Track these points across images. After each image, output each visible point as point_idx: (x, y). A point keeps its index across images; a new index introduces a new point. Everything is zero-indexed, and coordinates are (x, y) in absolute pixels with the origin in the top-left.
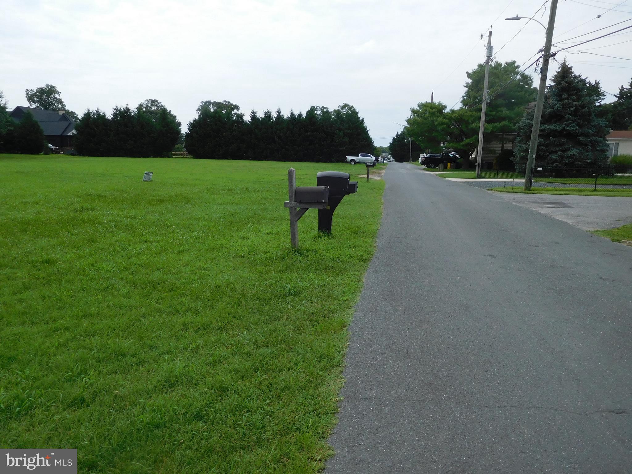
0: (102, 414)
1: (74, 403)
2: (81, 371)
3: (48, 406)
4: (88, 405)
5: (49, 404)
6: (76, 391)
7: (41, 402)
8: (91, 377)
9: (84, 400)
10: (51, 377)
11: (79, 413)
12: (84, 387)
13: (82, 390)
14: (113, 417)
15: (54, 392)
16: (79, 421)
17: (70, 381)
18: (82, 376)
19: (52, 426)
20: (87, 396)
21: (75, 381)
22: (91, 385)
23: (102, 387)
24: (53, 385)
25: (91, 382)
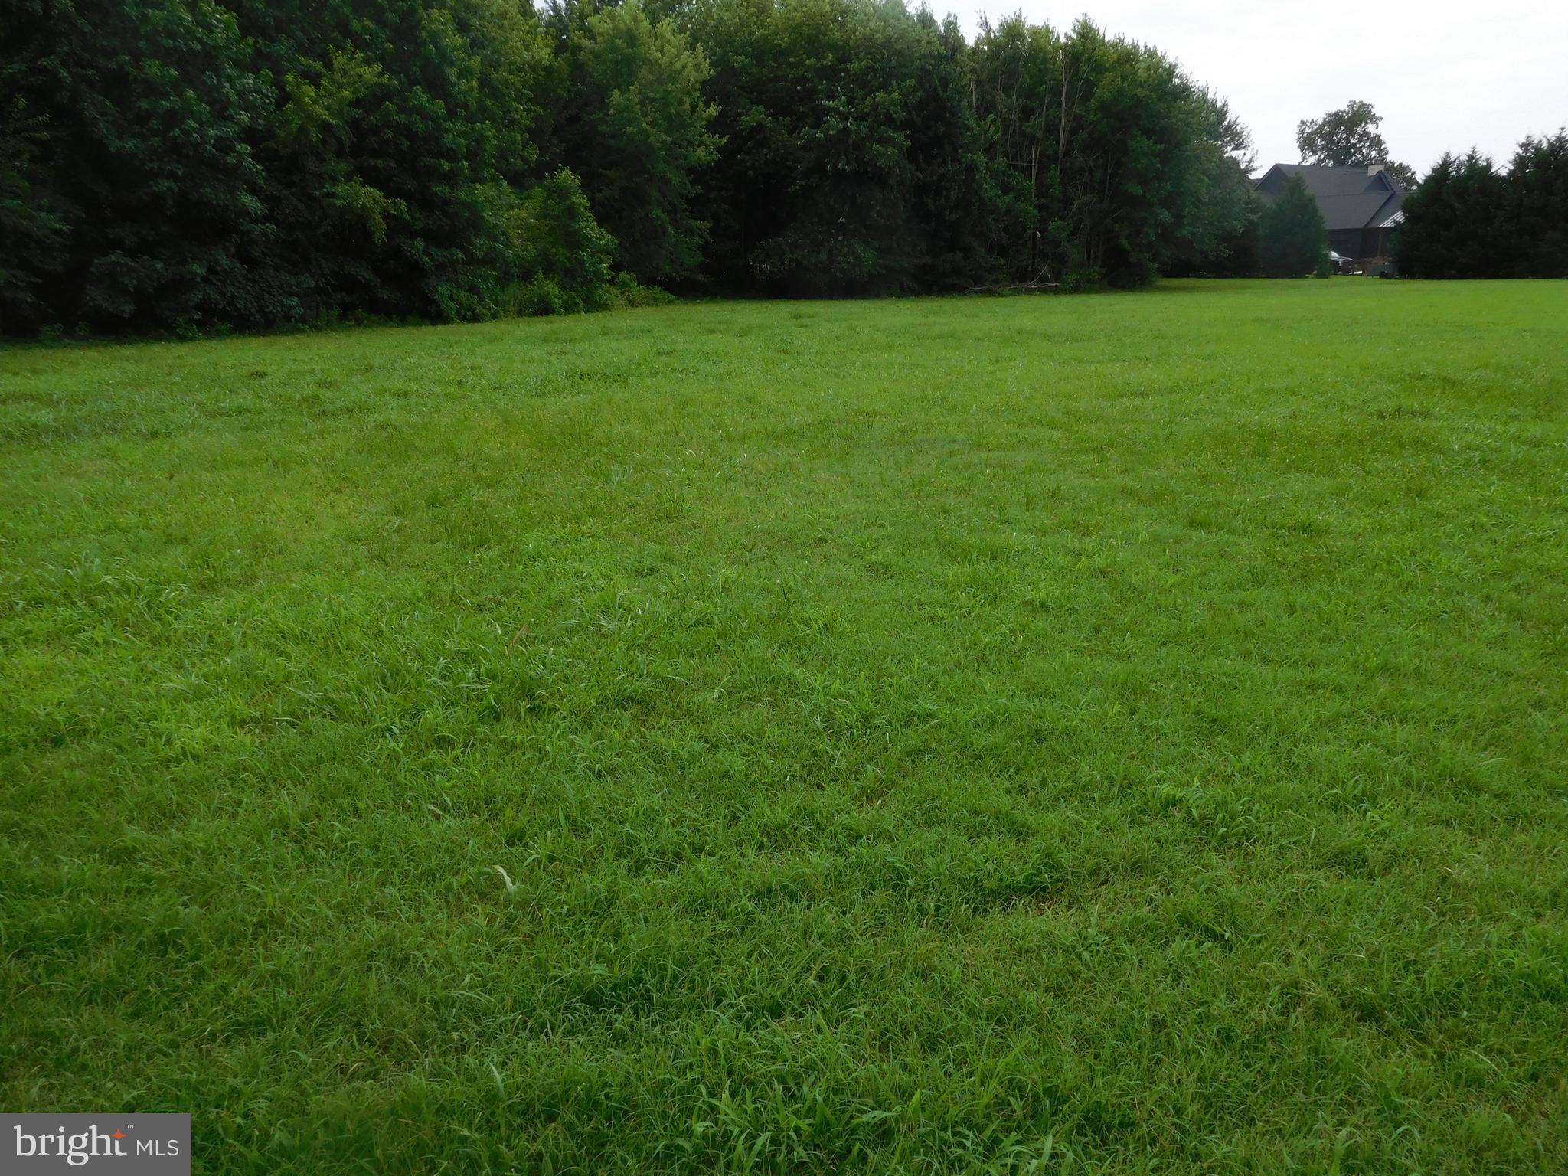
0: (1404, 907)
1: (1339, 861)
2: (1364, 793)
3: (1282, 847)
4: (1371, 877)
5: (1285, 842)
6: (1349, 833)
7: (1270, 833)
8: (1385, 815)
9: (1365, 861)
10: (1294, 785)
11: (1350, 885)
12: (1367, 835)
13: (1362, 837)
14: (1430, 926)
15: (1298, 820)
16: (1348, 903)
17: (1336, 807)
18: (1365, 806)
19: (1288, 891)
20: (1373, 854)
21: (1347, 811)
22: (1385, 834)
23: (1412, 848)
24: (1295, 804)
25: (1383, 826)
